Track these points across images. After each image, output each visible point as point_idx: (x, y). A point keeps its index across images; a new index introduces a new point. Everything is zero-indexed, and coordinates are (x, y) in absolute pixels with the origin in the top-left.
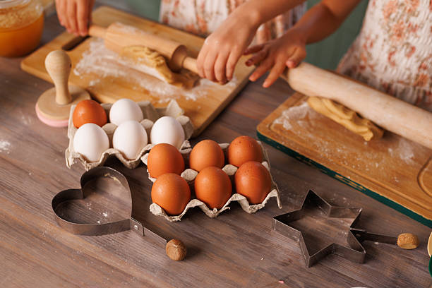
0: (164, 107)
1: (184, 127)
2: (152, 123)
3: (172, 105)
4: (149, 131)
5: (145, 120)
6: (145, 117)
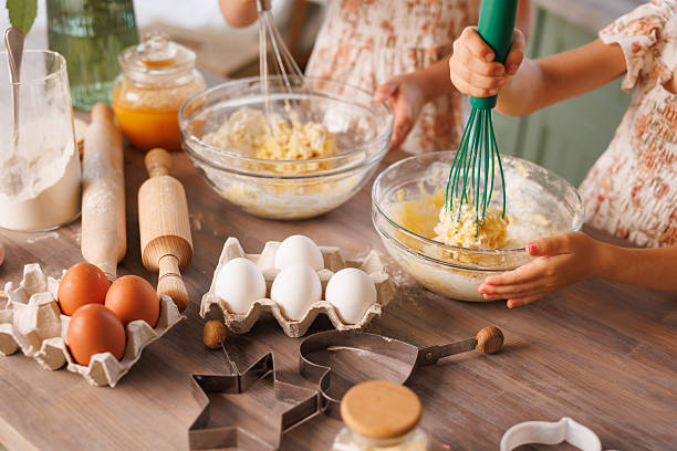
0: (360, 260)
2: (330, 273)
3: (371, 258)
5: (326, 270)
6: (326, 267)
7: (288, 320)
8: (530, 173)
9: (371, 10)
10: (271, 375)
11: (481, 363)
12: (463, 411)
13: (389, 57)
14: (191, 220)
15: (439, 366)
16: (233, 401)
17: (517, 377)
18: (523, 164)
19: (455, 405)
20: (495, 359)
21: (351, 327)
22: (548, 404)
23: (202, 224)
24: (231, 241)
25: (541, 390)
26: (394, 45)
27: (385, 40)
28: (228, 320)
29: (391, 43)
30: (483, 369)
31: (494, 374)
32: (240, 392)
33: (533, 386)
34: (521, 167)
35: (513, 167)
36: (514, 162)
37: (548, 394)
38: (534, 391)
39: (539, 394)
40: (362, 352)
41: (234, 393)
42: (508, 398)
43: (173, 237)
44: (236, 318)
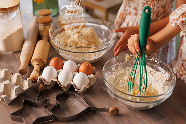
1: (90, 79)
7: (61, 86)
9: (131, 3)
13: (134, 19)
14: (49, 54)
26: (137, 16)
27: (134, 14)
29: (136, 15)
32: (37, 107)
44: (47, 83)
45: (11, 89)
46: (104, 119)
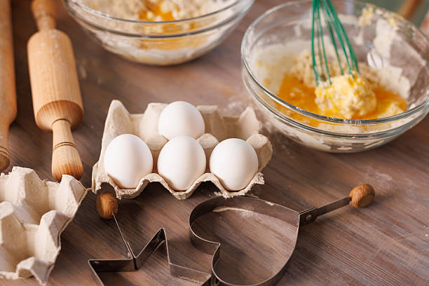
0: (236, 116)
1: (258, 151)
2: (215, 140)
3: (247, 114)
4: (208, 152)
5: (207, 134)
6: (208, 130)
7: (176, 191)
8: (400, 26)
10: (164, 245)
11: (355, 217)
12: (346, 278)
15: (317, 224)
16: (130, 280)
17: (389, 232)
18: (395, 18)
19: (336, 270)
20: (367, 212)
21: (236, 194)
22: (421, 262)
23: (87, 72)
24: (115, 104)
25: (412, 246)
28: (119, 194)
30: (358, 226)
31: (368, 231)
32: (136, 269)
33: (405, 242)
34: (392, 21)
35: (385, 19)
36: (387, 15)
37: (419, 251)
38: (405, 248)
39: (411, 252)
40: (245, 212)
41: (131, 271)
42: (384, 258)
43: (66, 101)
44: (127, 192)
45: (24, 228)
46: (353, 234)
